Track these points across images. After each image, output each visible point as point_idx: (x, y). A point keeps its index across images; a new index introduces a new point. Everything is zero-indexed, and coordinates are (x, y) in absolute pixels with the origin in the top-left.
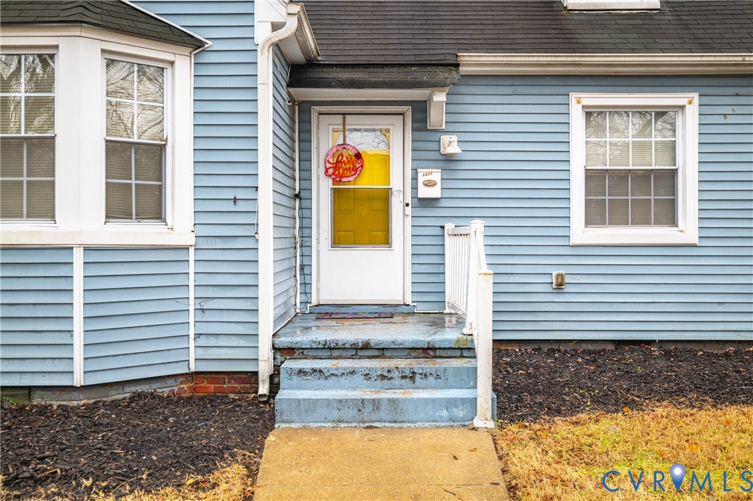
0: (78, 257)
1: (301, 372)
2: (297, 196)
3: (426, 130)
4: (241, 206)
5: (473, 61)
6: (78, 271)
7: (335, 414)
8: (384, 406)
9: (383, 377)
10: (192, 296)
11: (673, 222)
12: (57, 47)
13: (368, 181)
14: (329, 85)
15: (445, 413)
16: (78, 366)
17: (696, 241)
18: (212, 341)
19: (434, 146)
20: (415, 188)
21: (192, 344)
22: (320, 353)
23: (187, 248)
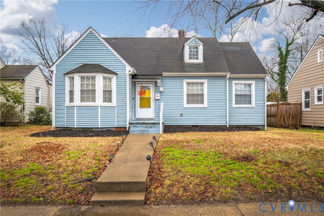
0: (99, 108)
1: (133, 126)
2: (133, 99)
3: (157, 86)
4: (124, 100)
5: (165, 74)
6: (99, 110)
7: (138, 132)
8: (146, 131)
9: (146, 127)
10: (116, 115)
11: (203, 103)
12: (96, 76)
13: (146, 96)
14: (139, 79)
15: (155, 132)
16: (99, 125)
17: (207, 107)
18: (119, 122)
19: (158, 89)
20: (155, 97)
21: (116, 122)
22: (137, 124)
23: (115, 107)
